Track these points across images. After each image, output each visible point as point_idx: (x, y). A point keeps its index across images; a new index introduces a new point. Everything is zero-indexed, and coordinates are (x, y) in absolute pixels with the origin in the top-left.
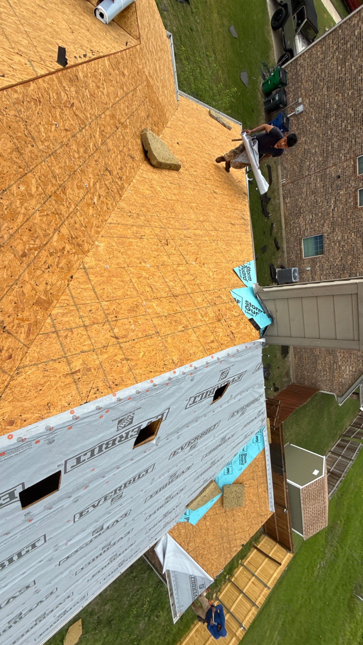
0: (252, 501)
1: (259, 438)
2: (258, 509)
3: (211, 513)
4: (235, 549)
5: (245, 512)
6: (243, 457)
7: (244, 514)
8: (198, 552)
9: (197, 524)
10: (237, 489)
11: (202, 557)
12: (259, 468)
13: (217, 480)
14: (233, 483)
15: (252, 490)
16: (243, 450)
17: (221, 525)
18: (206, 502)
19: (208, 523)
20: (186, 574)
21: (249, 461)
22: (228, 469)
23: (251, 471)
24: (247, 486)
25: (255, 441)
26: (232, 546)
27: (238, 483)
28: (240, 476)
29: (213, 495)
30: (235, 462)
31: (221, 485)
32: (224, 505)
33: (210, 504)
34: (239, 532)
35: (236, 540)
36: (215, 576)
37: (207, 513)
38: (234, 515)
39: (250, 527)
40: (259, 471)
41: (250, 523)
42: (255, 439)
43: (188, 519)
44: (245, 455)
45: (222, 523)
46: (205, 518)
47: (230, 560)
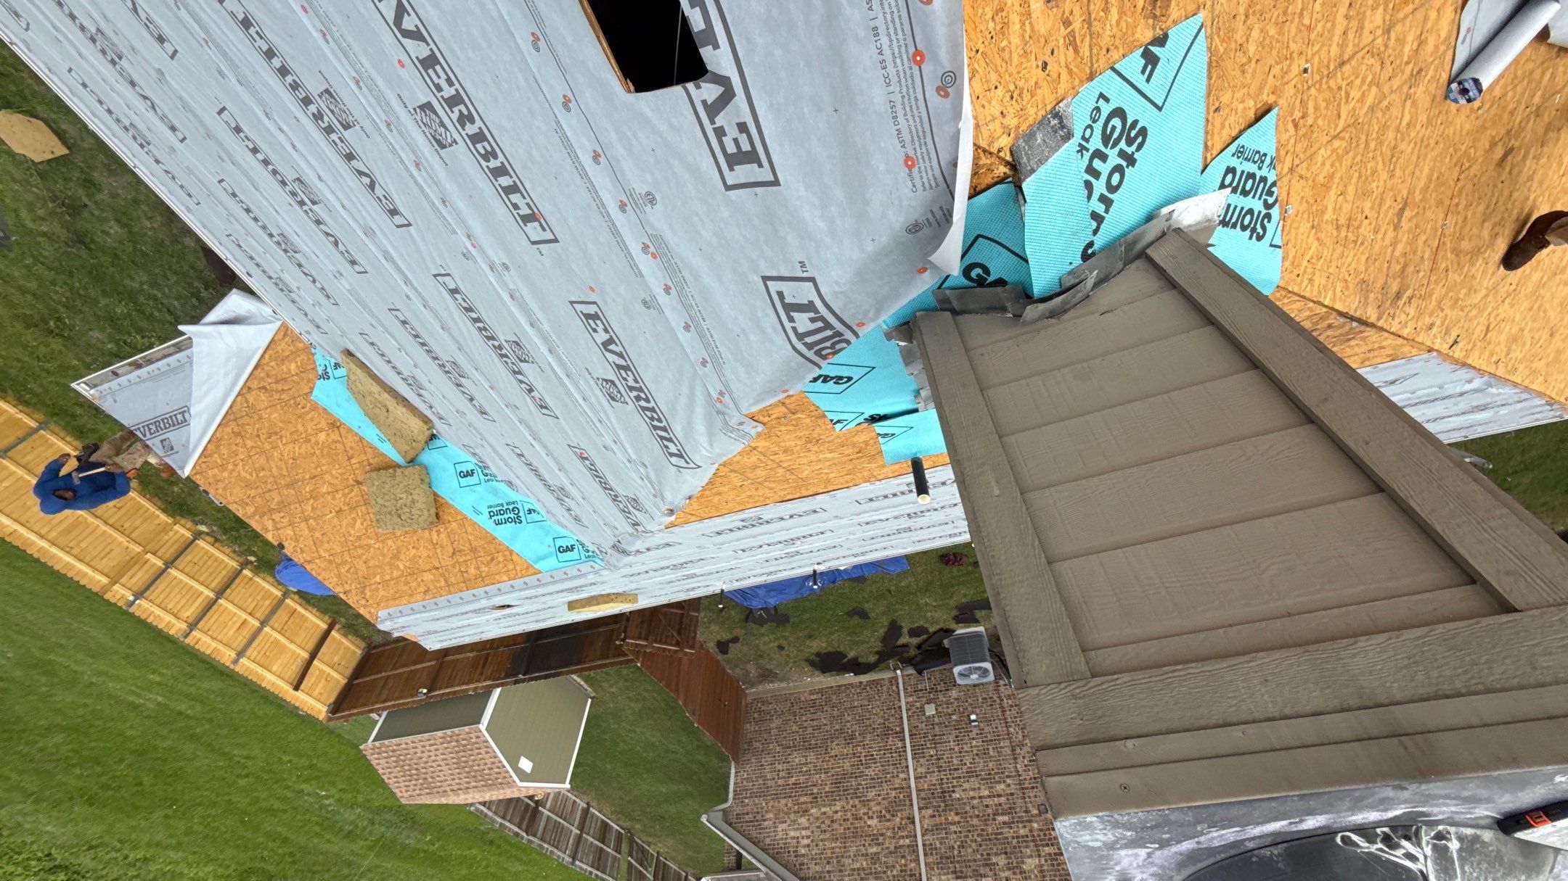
0: (396, 556)
1: (569, 555)
2: (378, 579)
3: (350, 442)
4: (270, 525)
5: (365, 542)
6: (509, 514)
7: (359, 538)
8: (246, 420)
9: (315, 407)
10: (419, 505)
11: (237, 434)
12: (487, 565)
13: (437, 443)
14: (435, 494)
15: (425, 554)
16: (530, 511)
17: (323, 473)
18: (374, 419)
19: (322, 436)
20: (190, 399)
21: (503, 533)
22: (470, 474)
23: (475, 544)
24: (435, 537)
25: (559, 543)
26: (276, 516)
27: (439, 510)
28: (458, 512)
29: (394, 435)
30: (495, 492)
31: (427, 457)
32: (374, 475)
33: (371, 433)
34: (311, 530)
35: (291, 524)
36: (198, 479)
37: (350, 430)
38: (353, 508)
39: (330, 562)
40: (478, 568)
41: (338, 560)
42: (564, 543)
43: (325, 376)
44: (517, 520)
45: (328, 477)
46: (335, 425)
47: (240, 514)
